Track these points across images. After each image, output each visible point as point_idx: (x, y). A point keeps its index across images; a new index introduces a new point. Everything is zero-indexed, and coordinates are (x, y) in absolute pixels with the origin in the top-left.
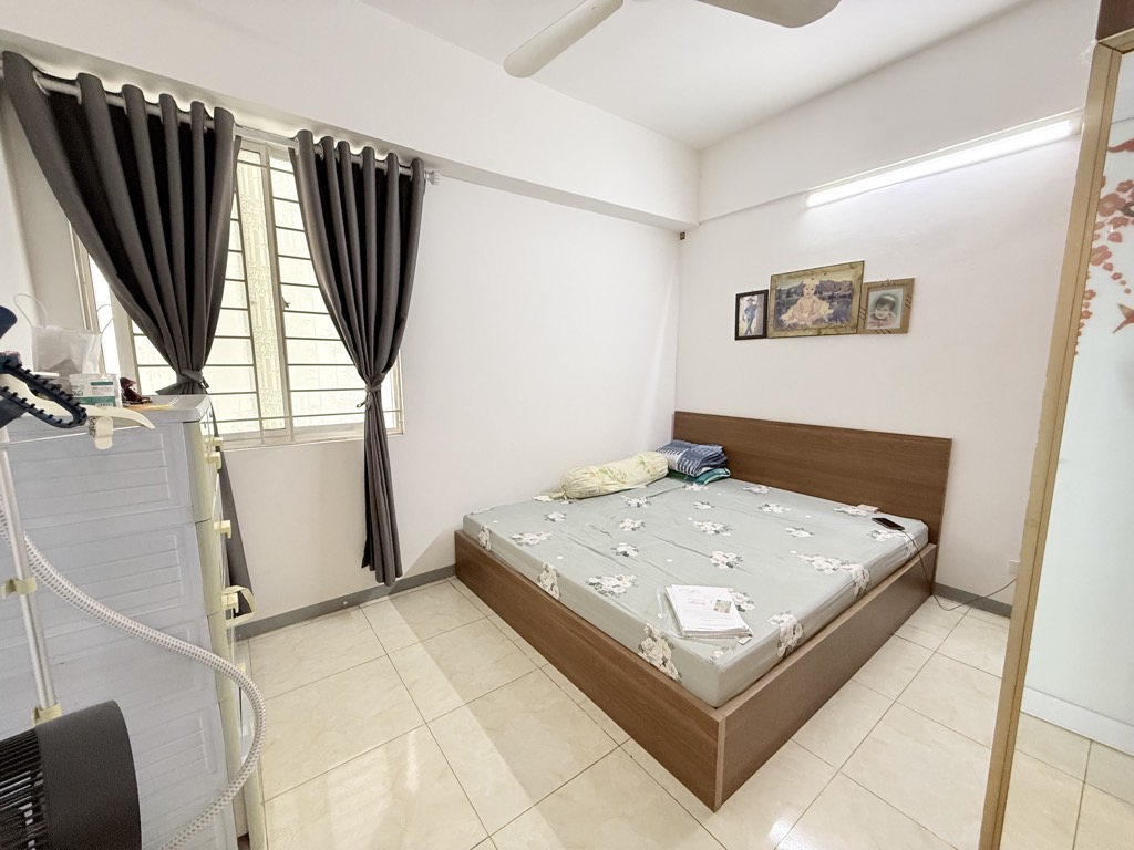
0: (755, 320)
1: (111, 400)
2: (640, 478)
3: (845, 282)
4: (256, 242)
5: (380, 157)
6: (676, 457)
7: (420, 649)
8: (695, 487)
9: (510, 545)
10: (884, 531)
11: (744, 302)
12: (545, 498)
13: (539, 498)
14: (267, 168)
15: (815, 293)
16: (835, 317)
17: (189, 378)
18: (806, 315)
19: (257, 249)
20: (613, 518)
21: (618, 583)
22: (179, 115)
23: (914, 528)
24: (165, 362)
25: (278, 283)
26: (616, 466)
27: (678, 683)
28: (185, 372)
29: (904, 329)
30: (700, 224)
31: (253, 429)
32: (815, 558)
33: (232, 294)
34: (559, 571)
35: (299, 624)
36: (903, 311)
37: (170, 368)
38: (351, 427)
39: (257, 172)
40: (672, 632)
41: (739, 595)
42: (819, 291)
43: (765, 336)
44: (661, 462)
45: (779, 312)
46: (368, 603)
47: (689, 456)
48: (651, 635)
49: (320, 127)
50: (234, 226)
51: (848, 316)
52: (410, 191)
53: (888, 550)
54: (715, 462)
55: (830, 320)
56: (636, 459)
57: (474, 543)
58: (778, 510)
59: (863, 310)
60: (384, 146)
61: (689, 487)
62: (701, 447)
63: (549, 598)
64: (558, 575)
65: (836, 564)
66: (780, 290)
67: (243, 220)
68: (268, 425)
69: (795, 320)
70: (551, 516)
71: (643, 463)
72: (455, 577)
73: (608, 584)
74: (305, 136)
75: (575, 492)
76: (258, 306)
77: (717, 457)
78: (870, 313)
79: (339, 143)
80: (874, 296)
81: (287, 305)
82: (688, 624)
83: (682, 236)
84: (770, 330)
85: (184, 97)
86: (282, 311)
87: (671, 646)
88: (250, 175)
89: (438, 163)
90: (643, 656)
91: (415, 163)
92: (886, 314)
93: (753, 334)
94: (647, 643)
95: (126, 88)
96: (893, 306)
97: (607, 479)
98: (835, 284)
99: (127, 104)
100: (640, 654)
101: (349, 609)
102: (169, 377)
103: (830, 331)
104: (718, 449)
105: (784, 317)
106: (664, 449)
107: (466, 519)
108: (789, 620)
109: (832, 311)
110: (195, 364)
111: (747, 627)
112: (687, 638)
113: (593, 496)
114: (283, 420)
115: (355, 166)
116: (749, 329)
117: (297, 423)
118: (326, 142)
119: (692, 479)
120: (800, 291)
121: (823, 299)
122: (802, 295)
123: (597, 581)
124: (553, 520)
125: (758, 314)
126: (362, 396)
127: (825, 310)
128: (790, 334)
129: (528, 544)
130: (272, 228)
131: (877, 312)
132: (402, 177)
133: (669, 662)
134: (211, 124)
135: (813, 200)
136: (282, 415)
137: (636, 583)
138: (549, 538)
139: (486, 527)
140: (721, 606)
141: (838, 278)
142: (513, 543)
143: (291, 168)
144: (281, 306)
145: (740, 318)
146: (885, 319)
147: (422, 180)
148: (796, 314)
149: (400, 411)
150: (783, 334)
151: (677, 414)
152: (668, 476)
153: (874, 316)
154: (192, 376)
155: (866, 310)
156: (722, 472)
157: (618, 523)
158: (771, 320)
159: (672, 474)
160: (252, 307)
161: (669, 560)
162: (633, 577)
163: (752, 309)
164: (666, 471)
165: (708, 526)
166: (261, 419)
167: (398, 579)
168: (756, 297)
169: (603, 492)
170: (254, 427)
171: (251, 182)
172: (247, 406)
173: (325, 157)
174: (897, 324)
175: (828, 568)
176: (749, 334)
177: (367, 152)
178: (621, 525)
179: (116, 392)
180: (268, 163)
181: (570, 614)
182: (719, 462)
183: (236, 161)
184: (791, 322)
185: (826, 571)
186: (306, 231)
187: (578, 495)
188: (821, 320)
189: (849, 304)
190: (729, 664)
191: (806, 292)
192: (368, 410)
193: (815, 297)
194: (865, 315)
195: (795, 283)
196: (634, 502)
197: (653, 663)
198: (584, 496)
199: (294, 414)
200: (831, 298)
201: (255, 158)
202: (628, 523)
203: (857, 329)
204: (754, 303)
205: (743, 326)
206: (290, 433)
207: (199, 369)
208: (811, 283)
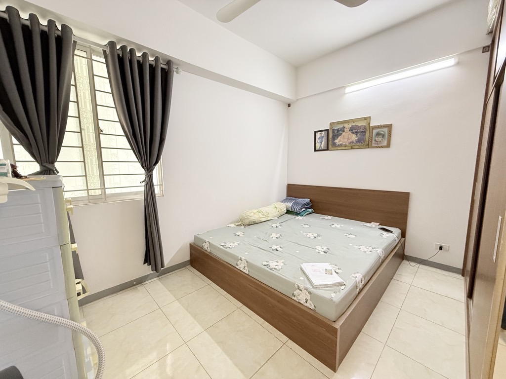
0: (323, 143)
1: (5, 175)
2: (275, 214)
3: (362, 126)
4: (85, 98)
5: (151, 59)
6: (290, 205)
7: (177, 304)
8: (299, 217)
9: (220, 249)
10: (385, 233)
11: (318, 135)
12: (232, 225)
13: (230, 225)
14: (90, 61)
15: (350, 130)
16: (359, 141)
17: (47, 168)
18: (346, 140)
19: (85, 102)
20: (266, 233)
21: (277, 264)
22: (41, 26)
23: (396, 231)
24: (32, 159)
25: (96, 119)
26: (264, 209)
27: (314, 311)
28: (45, 164)
29: (388, 146)
30: (297, 100)
31: (83, 195)
32: (360, 247)
33: (71, 124)
34: (247, 260)
35: (110, 296)
36: (388, 139)
37: (36, 163)
38: (136, 193)
39: (84, 61)
40: (309, 286)
41: (333, 266)
42: (351, 129)
43: (328, 149)
44: (283, 207)
45: (334, 139)
46: (147, 282)
47: (296, 204)
48: (299, 288)
49: (120, 40)
50: (72, 89)
51: (364, 141)
52: (166, 76)
53: (389, 241)
54: (307, 206)
55: (356, 142)
56: (273, 206)
57: (200, 249)
58: (338, 226)
59: (371, 137)
60: (153, 53)
61: (297, 218)
62: (300, 199)
63: (243, 274)
64: (247, 262)
65: (370, 249)
66: (334, 129)
67: (78, 86)
68: (92, 193)
69: (341, 142)
70: (237, 234)
71: (276, 207)
72: (190, 266)
73: (273, 264)
74: (112, 44)
75: (247, 222)
76: (86, 131)
77: (308, 204)
78: (373, 139)
79: (130, 50)
80: (375, 132)
81: (102, 131)
82: (316, 282)
83: (289, 105)
84: (330, 147)
85: (44, 17)
86: (99, 134)
87: (310, 293)
88: (81, 63)
89: (181, 64)
90: (295, 298)
91: (169, 63)
92: (380, 139)
93: (322, 149)
94: (296, 293)
95: (8, 8)
96: (383, 136)
97: (261, 215)
98: (358, 127)
99: (9, 17)
100: (293, 298)
101: (137, 286)
102: (36, 167)
103: (357, 147)
104: (308, 200)
105: (336, 141)
106: (284, 201)
107: (196, 237)
108: (359, 276)
109: (357, 138)
110: (50, 159)
111: (343, 281)
112: (316, 288)
113: (255, 223)
114: (100, 190)
115: (138, 62)
116: (321, 146)
117: (108, 192)
118: (123, 48)
119: (298, 214)
120: (343, 130)
121: (353, 133)
122: (344, 131)
123: (266, 264)
124: (239, 236)
125: (325, 140)
126: (143, 177)
127: (354, 138)
128: (339, 149)
129: (229, 248)
130: (93, 90)
131: (377, 139)
132: (162, 68)
133: (309, 301)
134: (59, 33)
135: (348, 90)
136: (100, 188)
137: (286, 263)
138: (239, 244)
139: (207, 240)
140: (328, 272)
141: (360, 124)
142: (222, 247)
143: (104, 60)
144: (98, 132)
145: (316, 142)
146: (380, 142)
147: (172, 71)
148: (342, 140)
149: (162, 185)
150: (336, 148)
151: (288, 184)
152: (286, 213)
153: (375, 140)
154: (49, 166)
155: (372, 138)
156: (310, 210)
157: (269, 236)
158: (330, 143)
159: (288, 212)
160: (83, 132)
161: (298, 252)
162: (283, 261)
163: (322, 138)
164: (286, 211)
165: (310, 235)
166: (88, 190)
167: (162, 269)
168: (323, 133)
169: (259, 222)
170: (84, 194)
171: (81, 67)
172: (80, 183)
173: (123, 56)
174: (385, 143)
175: (368, 251)
176: (320, 149)
177: (145, 55)
178: (271, 236)
179: (8, 170)
180: (91, 57)
181: (255, 280)
182: (309, 206)
183: (74, 55)
184: (339, 143)
185: (367, 252)
186: (112, 93)
187: (248, 223)
188: (353, 142)
189: (364, 135)
190: (339, 300)
191: (345, 130)
192: (146, 185)
193: (350, 132)
194: (372, 140)
195: (341, 126)
196: (274, 225)
197: (300, 302)
198: (251, 223)
199: (106, 187)
200: (357, 133)
201: (84, 54)
202: (274, 235)
203: (368, 146)
204: (322, 135)
205: (318, 146)
206: (104, 197)
207: (53, 162)
208: (348, 126)
